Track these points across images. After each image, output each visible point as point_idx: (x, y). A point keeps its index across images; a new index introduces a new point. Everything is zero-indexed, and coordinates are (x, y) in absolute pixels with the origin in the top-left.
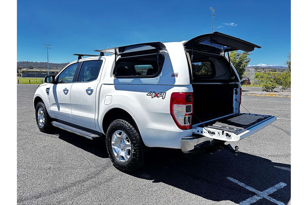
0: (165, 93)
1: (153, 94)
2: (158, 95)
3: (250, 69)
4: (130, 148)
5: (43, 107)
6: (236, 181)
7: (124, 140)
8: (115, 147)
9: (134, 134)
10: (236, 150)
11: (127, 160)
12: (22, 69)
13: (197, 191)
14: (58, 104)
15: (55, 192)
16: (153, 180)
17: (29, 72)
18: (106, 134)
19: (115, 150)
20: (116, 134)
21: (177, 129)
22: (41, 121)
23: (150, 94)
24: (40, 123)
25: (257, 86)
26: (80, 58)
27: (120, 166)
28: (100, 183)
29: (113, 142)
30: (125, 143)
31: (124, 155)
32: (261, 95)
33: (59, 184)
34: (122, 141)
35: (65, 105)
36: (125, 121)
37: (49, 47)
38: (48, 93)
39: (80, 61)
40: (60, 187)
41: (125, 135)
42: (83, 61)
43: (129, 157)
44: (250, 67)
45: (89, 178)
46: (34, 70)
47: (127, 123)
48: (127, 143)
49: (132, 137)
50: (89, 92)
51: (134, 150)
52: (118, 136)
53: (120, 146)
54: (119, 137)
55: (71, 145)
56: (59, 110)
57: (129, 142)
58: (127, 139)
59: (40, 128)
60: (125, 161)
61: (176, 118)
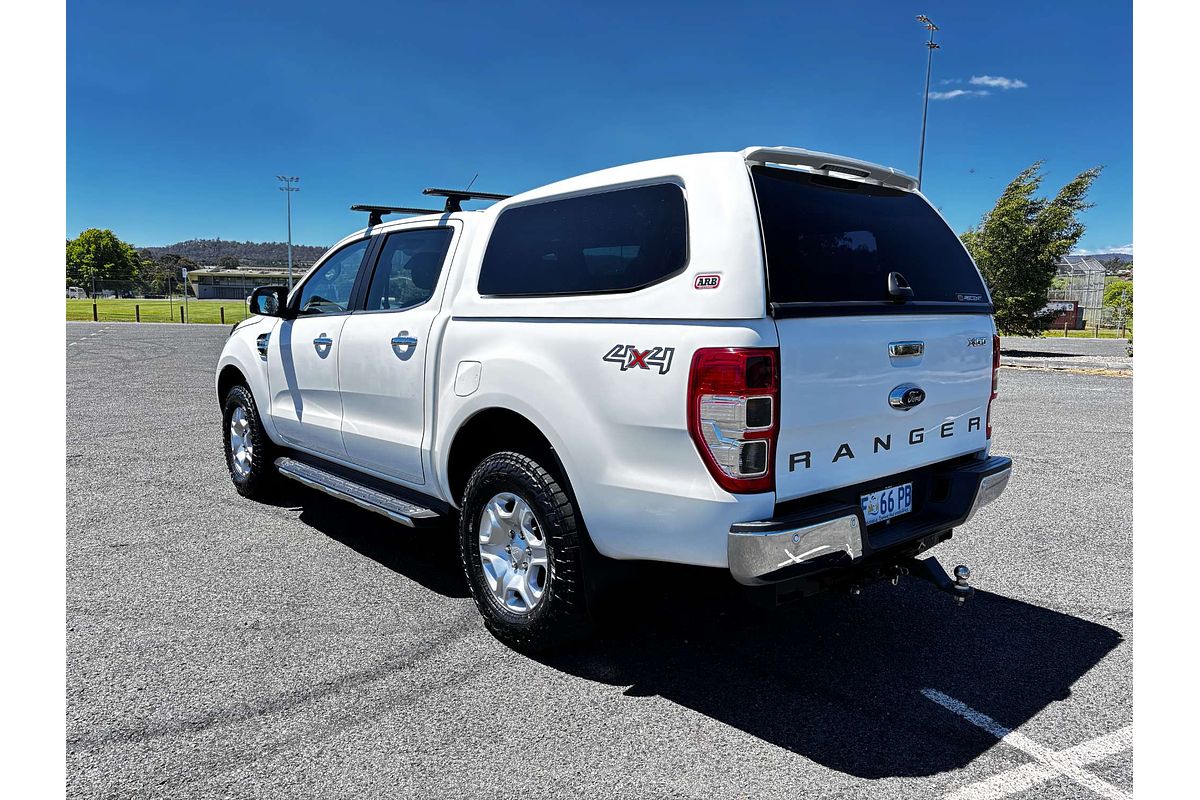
0: (669, 353)
1: (624, 356)
2: (646, 360)
3: (1085, 266)
4: (543, 561)
5: (247, 406)
6: (958, 707)
7: (524, 529)
8: (492, 557)
9: (559, 506)
10: (957, 583)
11: (532, 607)
12: (198, 268)
13: (795, 735)
14: (296, 395)
15: (264, 712)
16: (628, 688)
17: (222, 278)
18: (460, 506)
19: (492, 565)
20: (494, 509)
21: (713, 492)
22: (242, 455)
23: (616, 355)
24: (239, 464)
25: (1113, 336)
26: (375, 220)
27: (507, 628)
28: (427, 689)
29: (483, 539)
30: (527, 544)
31: (521, 589)
32: (1123, 372)
33: (280, 685)
34: (518, 535)
35: (320, 396)
36: (527, 460)
37: (293, 185)
38: (263, 351)
39: (377, 231)
40: (282, 695)
41: (526, 510)
42: (385, 230)
43: (538, 594)
44: (1087, 258)
45: (390, 665)
46: (242, 272)
47: (534, 465)
48: (534, 542)
49: (552, 518)
50: (404, 348)
51: (559, 567)
52: (503, 514)
53: (509, 552)
54: (505, 520)
55: (340, 546)
56: (300, 415)
57: (540, 538)
58: (534, 529)
59: (237, 484)
60: (523, 609)
61: (711, 447)
